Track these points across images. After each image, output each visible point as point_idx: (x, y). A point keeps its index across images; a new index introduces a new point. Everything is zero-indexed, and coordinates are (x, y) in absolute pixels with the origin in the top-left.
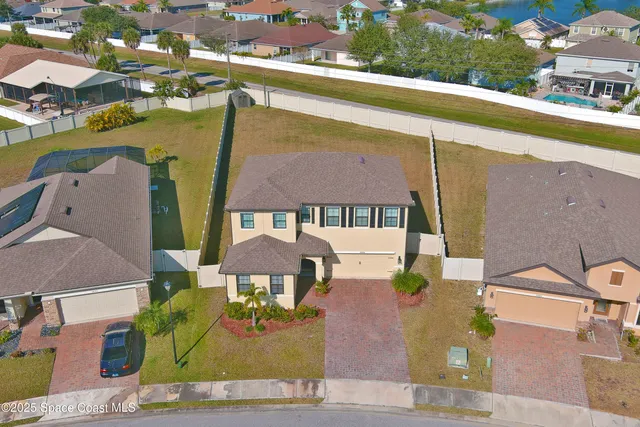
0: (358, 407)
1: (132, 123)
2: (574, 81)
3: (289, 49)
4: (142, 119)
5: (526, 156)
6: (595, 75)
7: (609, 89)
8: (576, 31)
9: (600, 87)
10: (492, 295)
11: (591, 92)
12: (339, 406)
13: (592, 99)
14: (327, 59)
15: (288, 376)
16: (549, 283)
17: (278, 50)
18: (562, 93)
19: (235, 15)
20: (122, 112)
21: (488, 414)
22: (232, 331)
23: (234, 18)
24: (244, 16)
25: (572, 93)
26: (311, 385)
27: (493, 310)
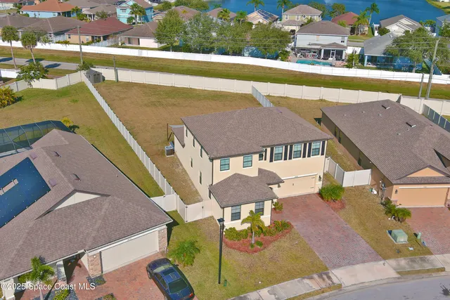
0: (367, 284)
1: (13, 103)
2: (309, 50)
3: (99, 37)
4: (20, 99)
5: (321, 100)
6: (323, 46)
7: (333, 54)
8: (287, 18)
9: (327, 53)
10: (396, 191)
11: (322, 56)
12: (355, 287)
13: (325, 61)
14: (130, 43)
15: (305, 274)
16: (431, 178)
17: (90, 38)
18: (303, 58)
19: (29, 13)
20: (5, 94)
21: (443, 270)
22: (239, 249)
23: (28, 15)
24: (37, 13)
25: (310, 59)
26: (325, 277)
27: (396, 201)
